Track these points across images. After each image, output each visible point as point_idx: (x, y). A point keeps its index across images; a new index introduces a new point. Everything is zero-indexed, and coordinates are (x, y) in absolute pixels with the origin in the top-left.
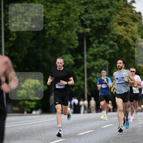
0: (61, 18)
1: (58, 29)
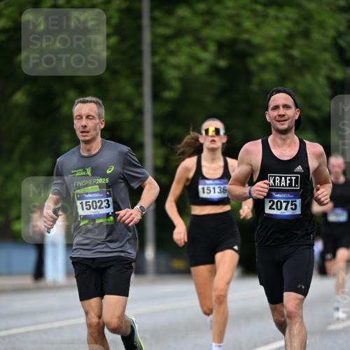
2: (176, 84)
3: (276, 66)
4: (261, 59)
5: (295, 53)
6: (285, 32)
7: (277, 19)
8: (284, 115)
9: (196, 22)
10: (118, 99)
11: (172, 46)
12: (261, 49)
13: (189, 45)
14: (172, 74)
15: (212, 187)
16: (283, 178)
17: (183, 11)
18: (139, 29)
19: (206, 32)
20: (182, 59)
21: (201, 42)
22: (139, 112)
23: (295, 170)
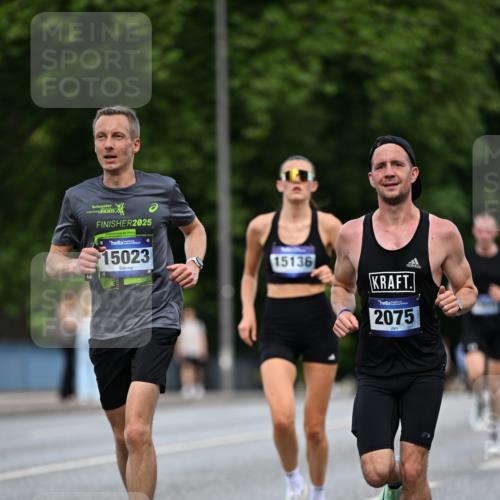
2: (263, 118)
3: (407, 92)
4: (385, 83)
5: (434, 74)
6: (418, 44)
7: (407, 25)
8: (393, 177)
9: (292, 30)
10: (180, 140)
11: (258, 63)
12: (384, 68)
13: (282, 62)
14: (257, 105)
16: (391, 277)
17: (273, 15)
18: (211, 39)
19: (306, 44)
20: (271, 83)
21: (299, 58)
22: (211, 158)
23: (408, 265)
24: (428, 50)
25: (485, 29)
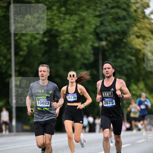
0: (75, 31)
1: (72, 43)
2: (25, 48)
3: (69, 41)
4: (62, 38)
5: (78, 35)
6: (73, 26)
7: (69, 20)
8: (108, 71)
12: (62, 33)
14: (23, 44)
15: (70, 96)
16: (107, 93)
22: (10, 61)
23: (111, 90)
24: (75, 28)
25: (93, 21)
